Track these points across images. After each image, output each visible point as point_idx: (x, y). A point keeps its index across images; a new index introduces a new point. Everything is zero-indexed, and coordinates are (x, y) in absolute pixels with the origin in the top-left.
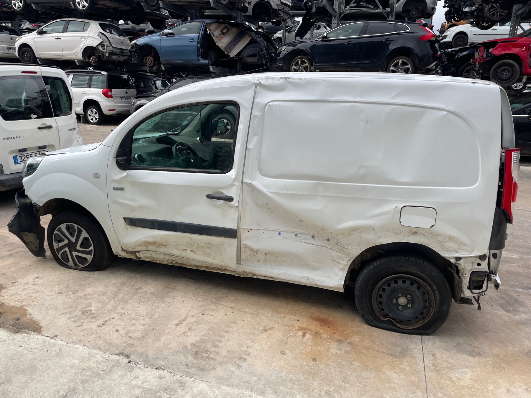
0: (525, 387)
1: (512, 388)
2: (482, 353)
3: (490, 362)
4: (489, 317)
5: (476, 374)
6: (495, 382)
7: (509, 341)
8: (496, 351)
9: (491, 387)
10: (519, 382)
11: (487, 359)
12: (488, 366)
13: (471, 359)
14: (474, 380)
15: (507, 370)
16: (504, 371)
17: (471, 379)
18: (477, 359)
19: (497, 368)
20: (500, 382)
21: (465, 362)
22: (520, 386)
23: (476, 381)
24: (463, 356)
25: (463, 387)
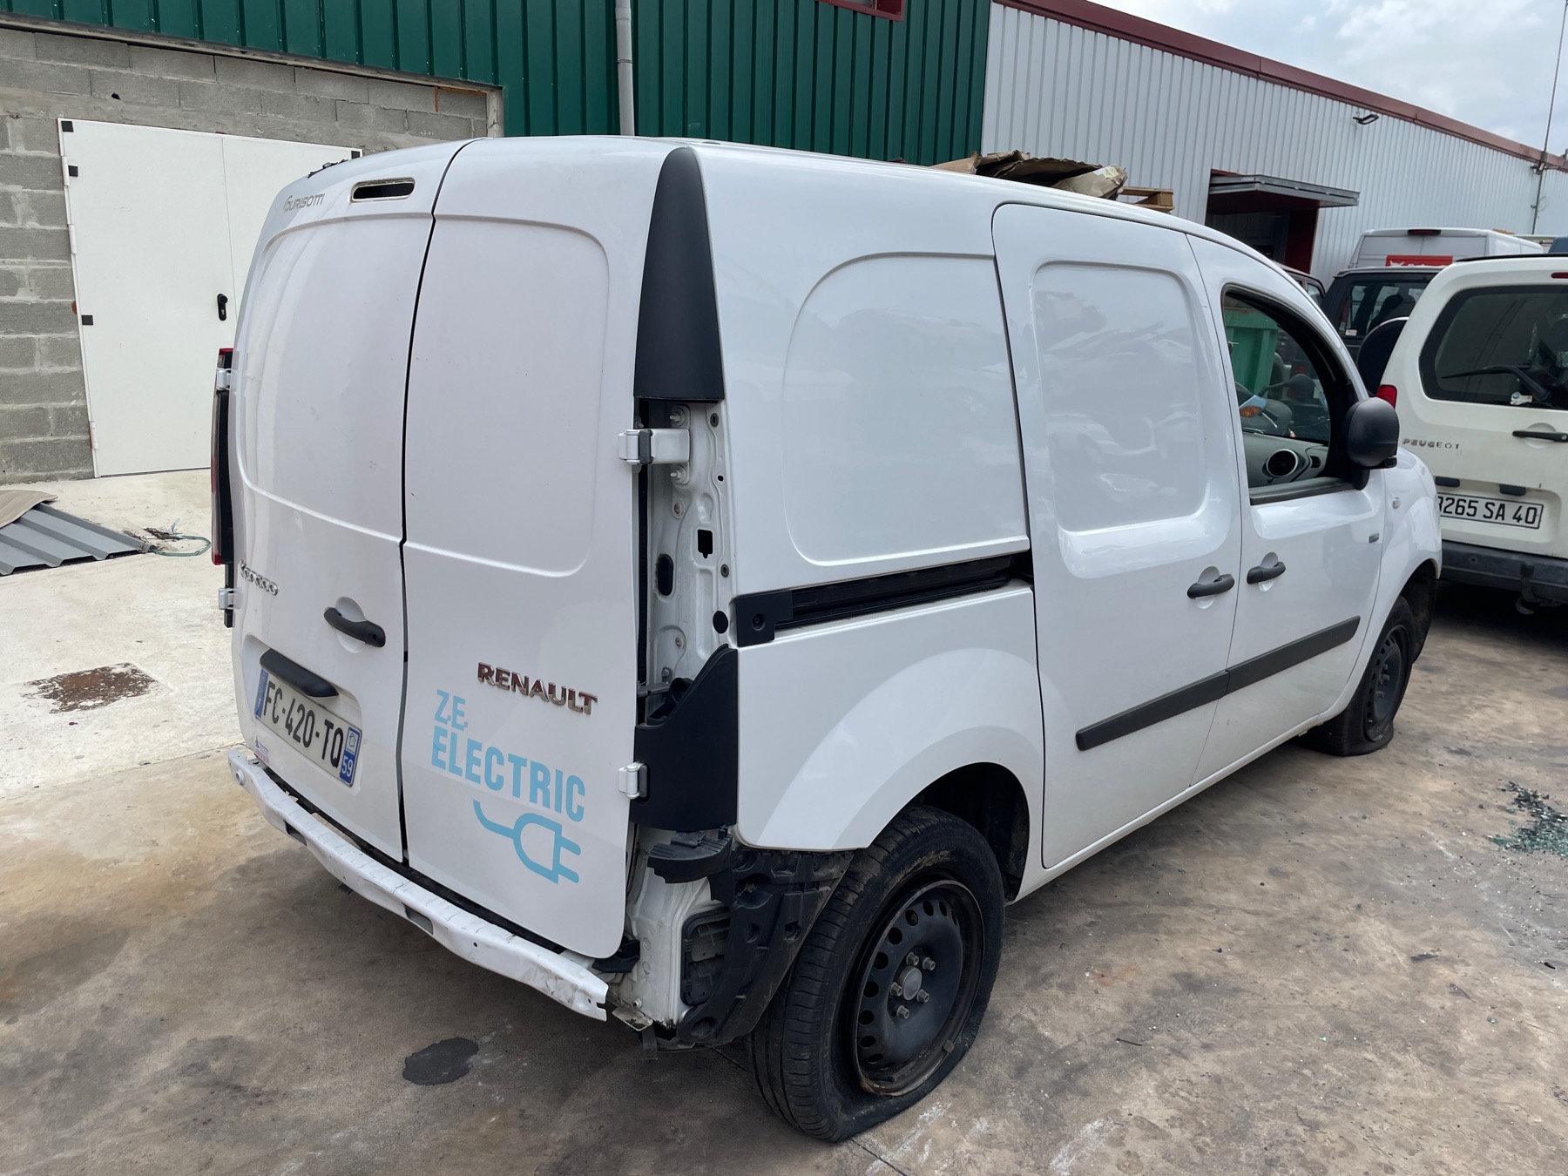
0: (121, 864)
1: (148, 849)
2: (238, 876)
3: (212, 868)
4: (271, 980)
5: (229, 837)
6: (184, 843)
7: (184, 939)
8: (208, 899)
9: (190, 832)
10: (135, 867)
11: (220, 872)
12: (211, 860)
13: (254, 854)
14: (228, 827)
15: (169, 874)
16: (174, 869)
17: (235, 825)
18: (242, 860)
19: (192, 866)
20: (174, 849)
21: (261, 842)
22: (131, 861)
23: (222, 827)
24: (274, 850)
25: (241, 809)
